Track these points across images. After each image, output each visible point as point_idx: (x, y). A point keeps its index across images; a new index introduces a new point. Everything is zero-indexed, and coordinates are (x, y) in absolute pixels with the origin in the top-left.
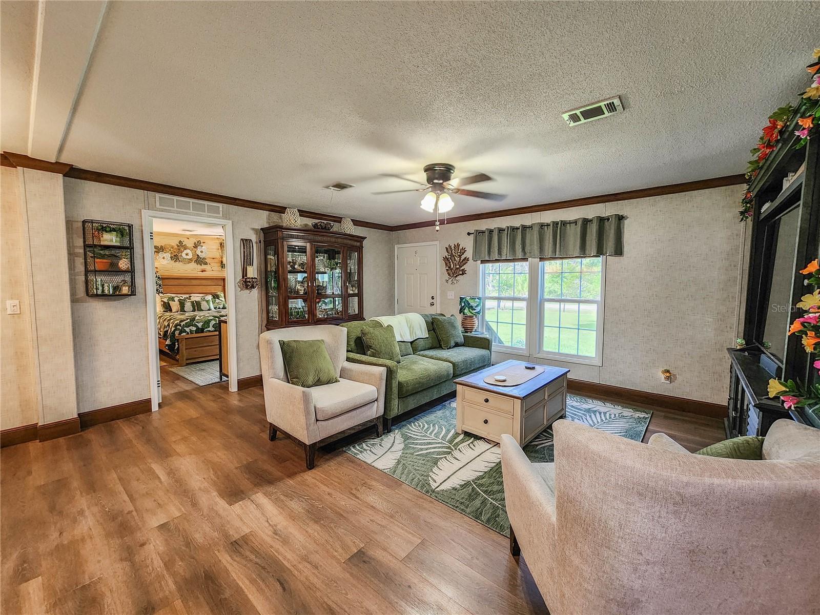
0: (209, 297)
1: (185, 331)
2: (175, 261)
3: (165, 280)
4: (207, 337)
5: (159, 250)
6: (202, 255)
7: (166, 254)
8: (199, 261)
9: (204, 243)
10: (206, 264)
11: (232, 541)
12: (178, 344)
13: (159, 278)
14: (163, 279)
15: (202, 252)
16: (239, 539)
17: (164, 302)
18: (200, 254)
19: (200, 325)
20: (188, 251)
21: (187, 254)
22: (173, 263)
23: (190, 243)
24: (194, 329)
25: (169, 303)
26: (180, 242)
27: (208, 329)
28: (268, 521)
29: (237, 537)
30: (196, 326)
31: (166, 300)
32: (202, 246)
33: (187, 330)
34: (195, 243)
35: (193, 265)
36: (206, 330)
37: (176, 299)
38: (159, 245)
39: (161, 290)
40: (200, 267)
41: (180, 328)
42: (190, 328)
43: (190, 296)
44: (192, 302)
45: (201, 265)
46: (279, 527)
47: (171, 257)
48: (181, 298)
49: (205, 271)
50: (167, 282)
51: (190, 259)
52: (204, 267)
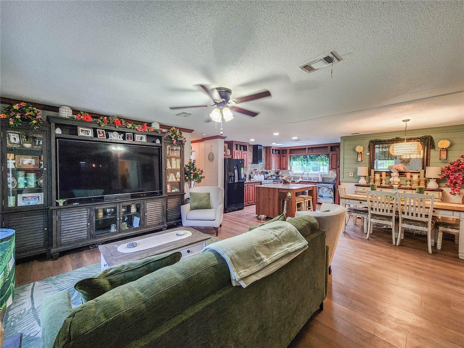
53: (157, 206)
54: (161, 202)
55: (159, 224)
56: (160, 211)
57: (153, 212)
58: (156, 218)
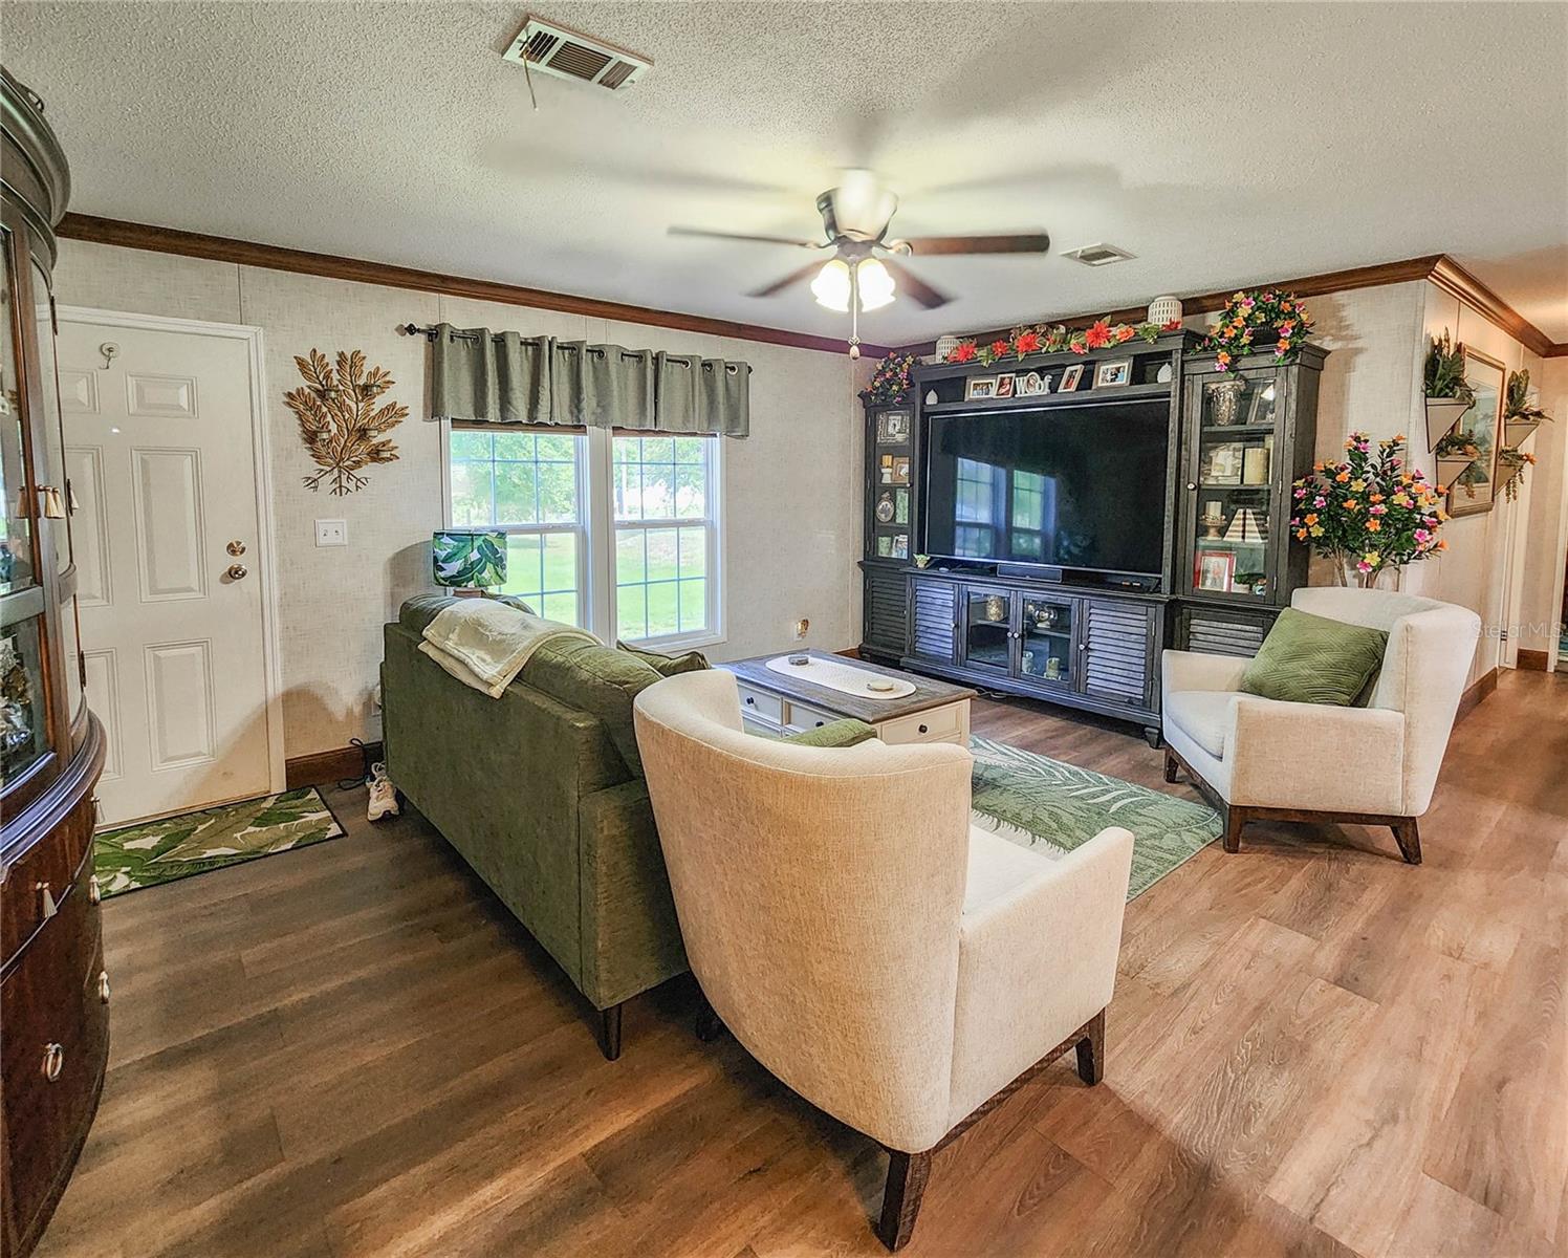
11: (1490, 1213)
16: (1471, 1196)
28: (1368, 1144)
29: (1470, 1206)
46: (1370, 1116)
53: (1130, 630)
54: (1144, 618)
55: (1130, 702)
56: (1136, 653)
57: (1110, 649)
58: (1120, 672)
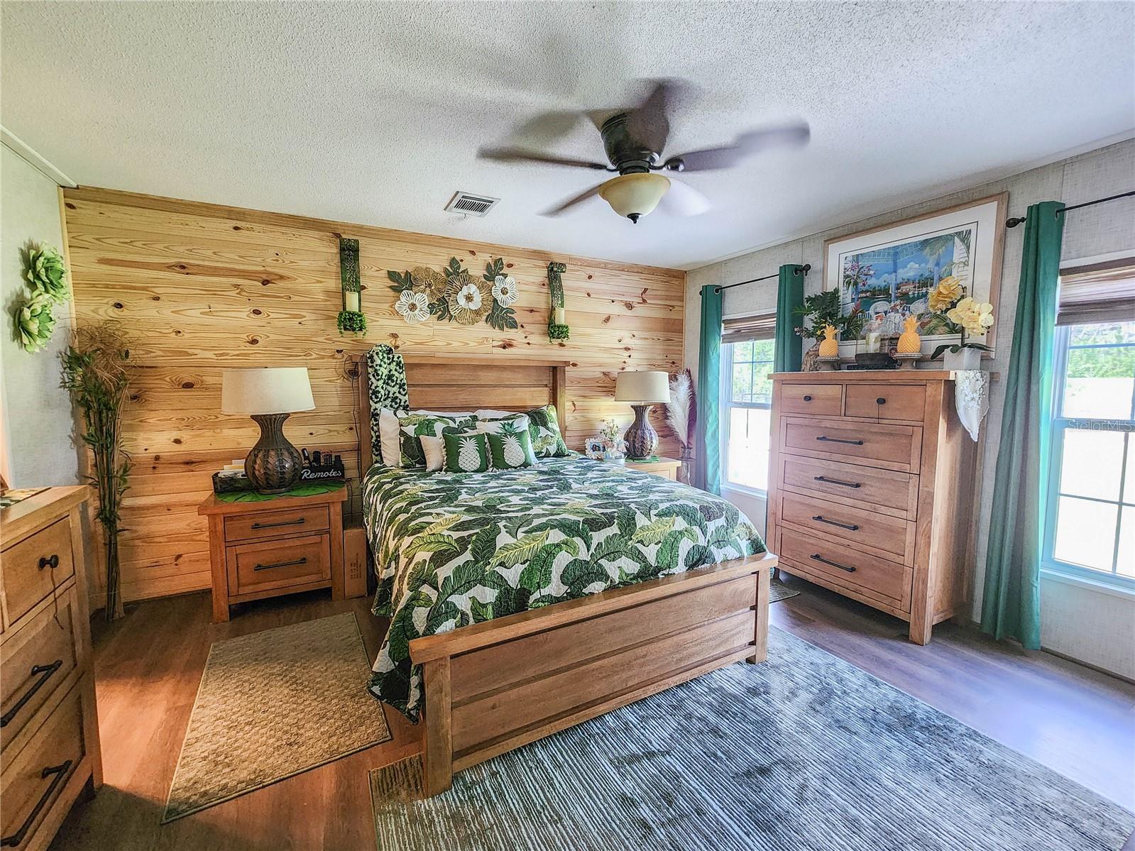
0: (524, 423)
1: (453, 611)
2: (439, 318)
3: (415, 372)
4: (540, 637)
5: (402, 282)
6: (506, 301)
7: (419, 296)
8: (499, 316)
9: (510, 266)
10: (514, 325)
12: (421, 686)
13: (398, 364)
14: (411, 367)
15: (504, 292)
17: (408, 438)
18: (500, 297)
19: (513, 576)
20: (473, 289)
21: (469, 298)
22: (435, 321)
23: (476, 267)
24: (488, 595)
25: (418, 441)
26: (453, 262)
27: (545, 592)
30: (500, 582)
31: (410, 430)
32: (505, 276)
33: (462, 602)
34: (489, 266)
35: (482, 329)
36: (536, 595)
37: (439, 427)
38: (400, 269)
39: (404, 399)
40: (499, 335)
41: (434, 595)
42: (472, 593)
43: (475, 418)
44: (479, 438)
45: (502, 329)
47: (431, 306)
48: (452, 424)
49: (511, 345)
50: (418, 375)
51: (477, 313)
52: (509, 334)
